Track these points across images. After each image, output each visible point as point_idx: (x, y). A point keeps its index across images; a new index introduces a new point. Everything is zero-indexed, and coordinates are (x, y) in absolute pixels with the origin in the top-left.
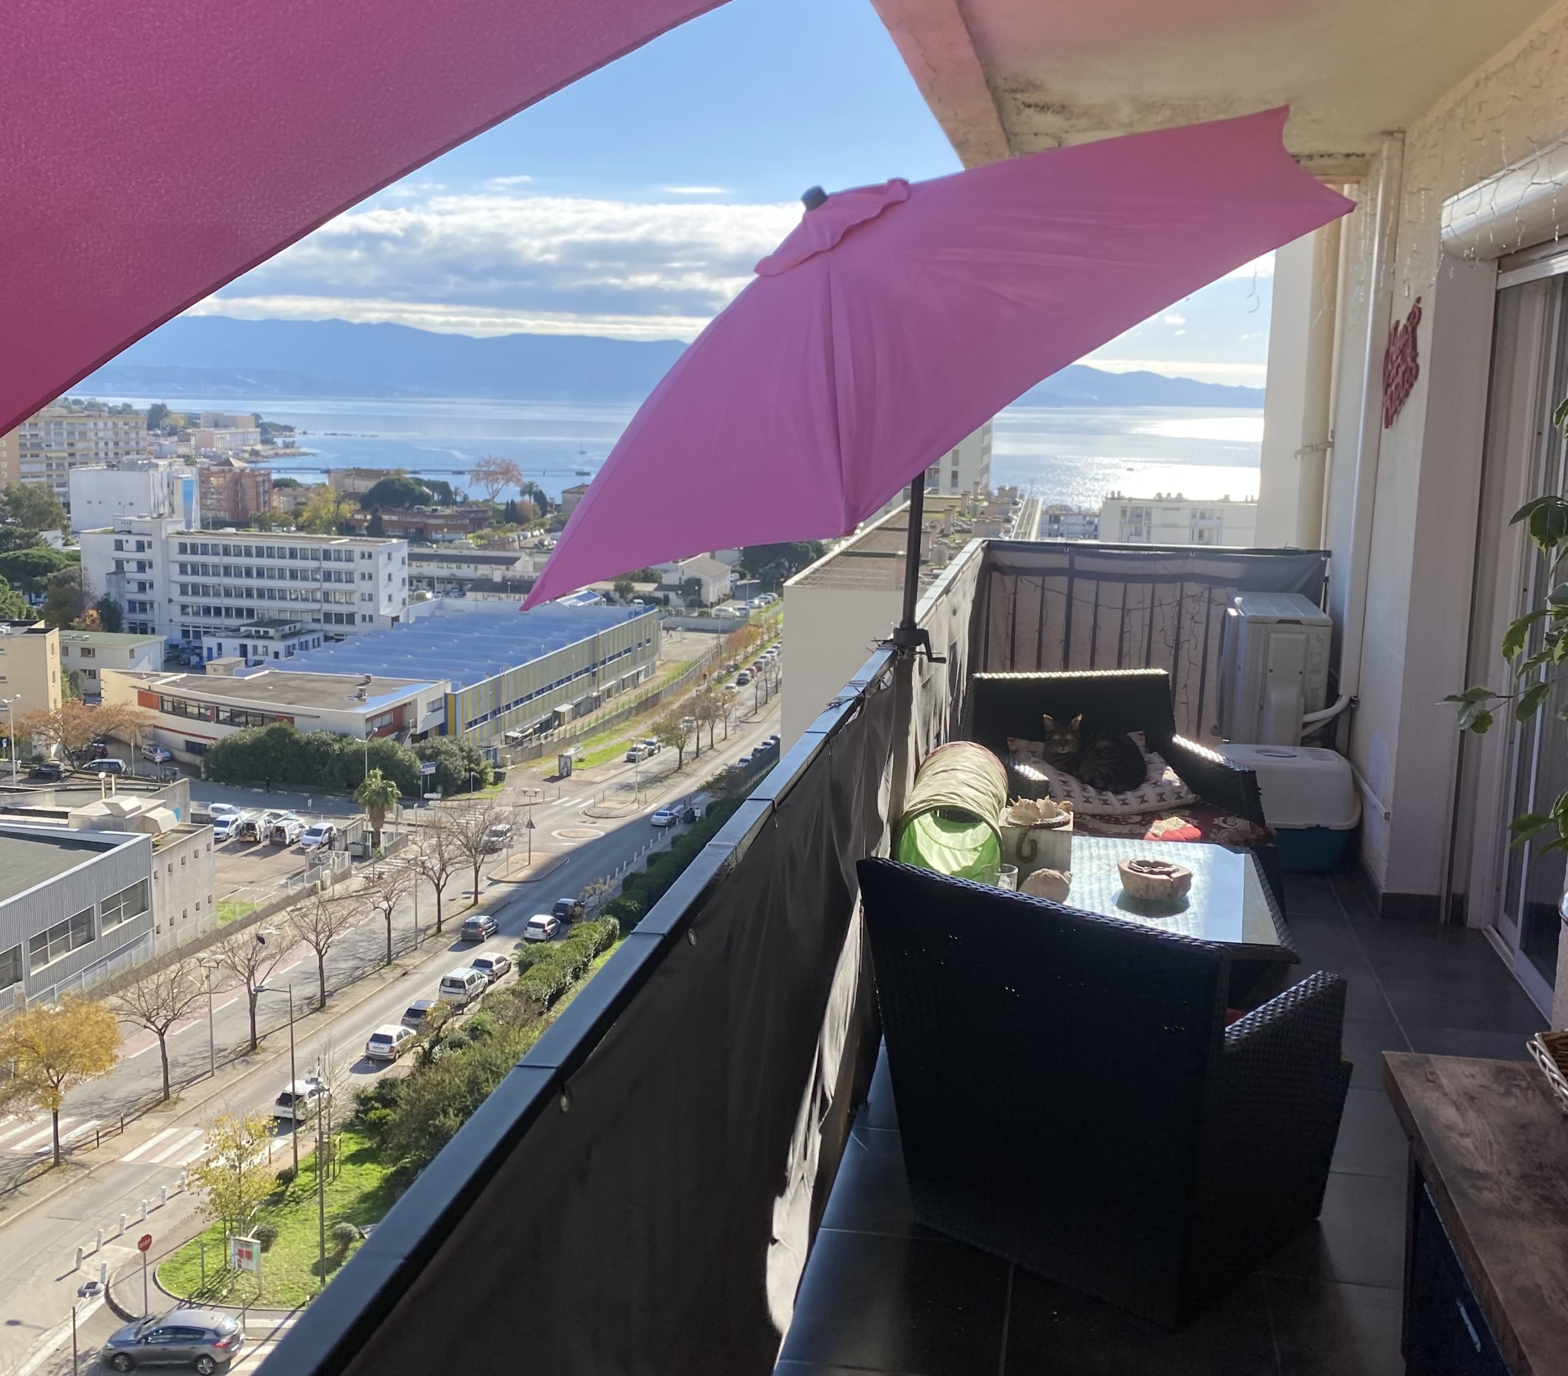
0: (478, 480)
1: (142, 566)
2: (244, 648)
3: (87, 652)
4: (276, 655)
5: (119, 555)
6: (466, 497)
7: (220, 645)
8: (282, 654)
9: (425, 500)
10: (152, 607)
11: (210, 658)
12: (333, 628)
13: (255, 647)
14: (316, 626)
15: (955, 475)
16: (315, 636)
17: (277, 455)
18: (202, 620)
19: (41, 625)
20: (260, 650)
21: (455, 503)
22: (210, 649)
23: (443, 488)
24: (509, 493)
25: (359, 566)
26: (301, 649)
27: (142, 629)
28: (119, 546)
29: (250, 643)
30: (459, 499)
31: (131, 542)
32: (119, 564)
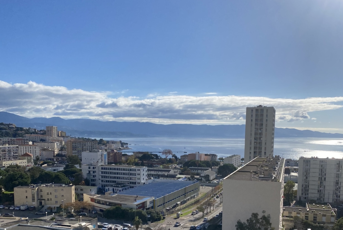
0: (164, 154)
1: (94, 172)
2: (113, 189)
3: (82, 190)
4: (120, 191)
5: (89, 170)
6: (161, 157)
7: (109, 188)
8: (121, 191)
9: (153, 158)
10: (96, 180)
11: (107, 191)
12: (132, 185)
13: (116, 189)
14: (128, 185)
15: (265, 153)
16: (128, 187)
17: (124, 149)
18: (105, 183)
19: (71, 185)
20: (117, 189)
21: (159, 159)
22: (107, 189)
23: (156, 155)
24: (170, 157)
25: (137, 172)
26: (125, 190)
27: (94, 185)
28: (89, 168)
29: (115, 188)
30: (160, 158)
31: (92, 167)
32: (89, 172)
